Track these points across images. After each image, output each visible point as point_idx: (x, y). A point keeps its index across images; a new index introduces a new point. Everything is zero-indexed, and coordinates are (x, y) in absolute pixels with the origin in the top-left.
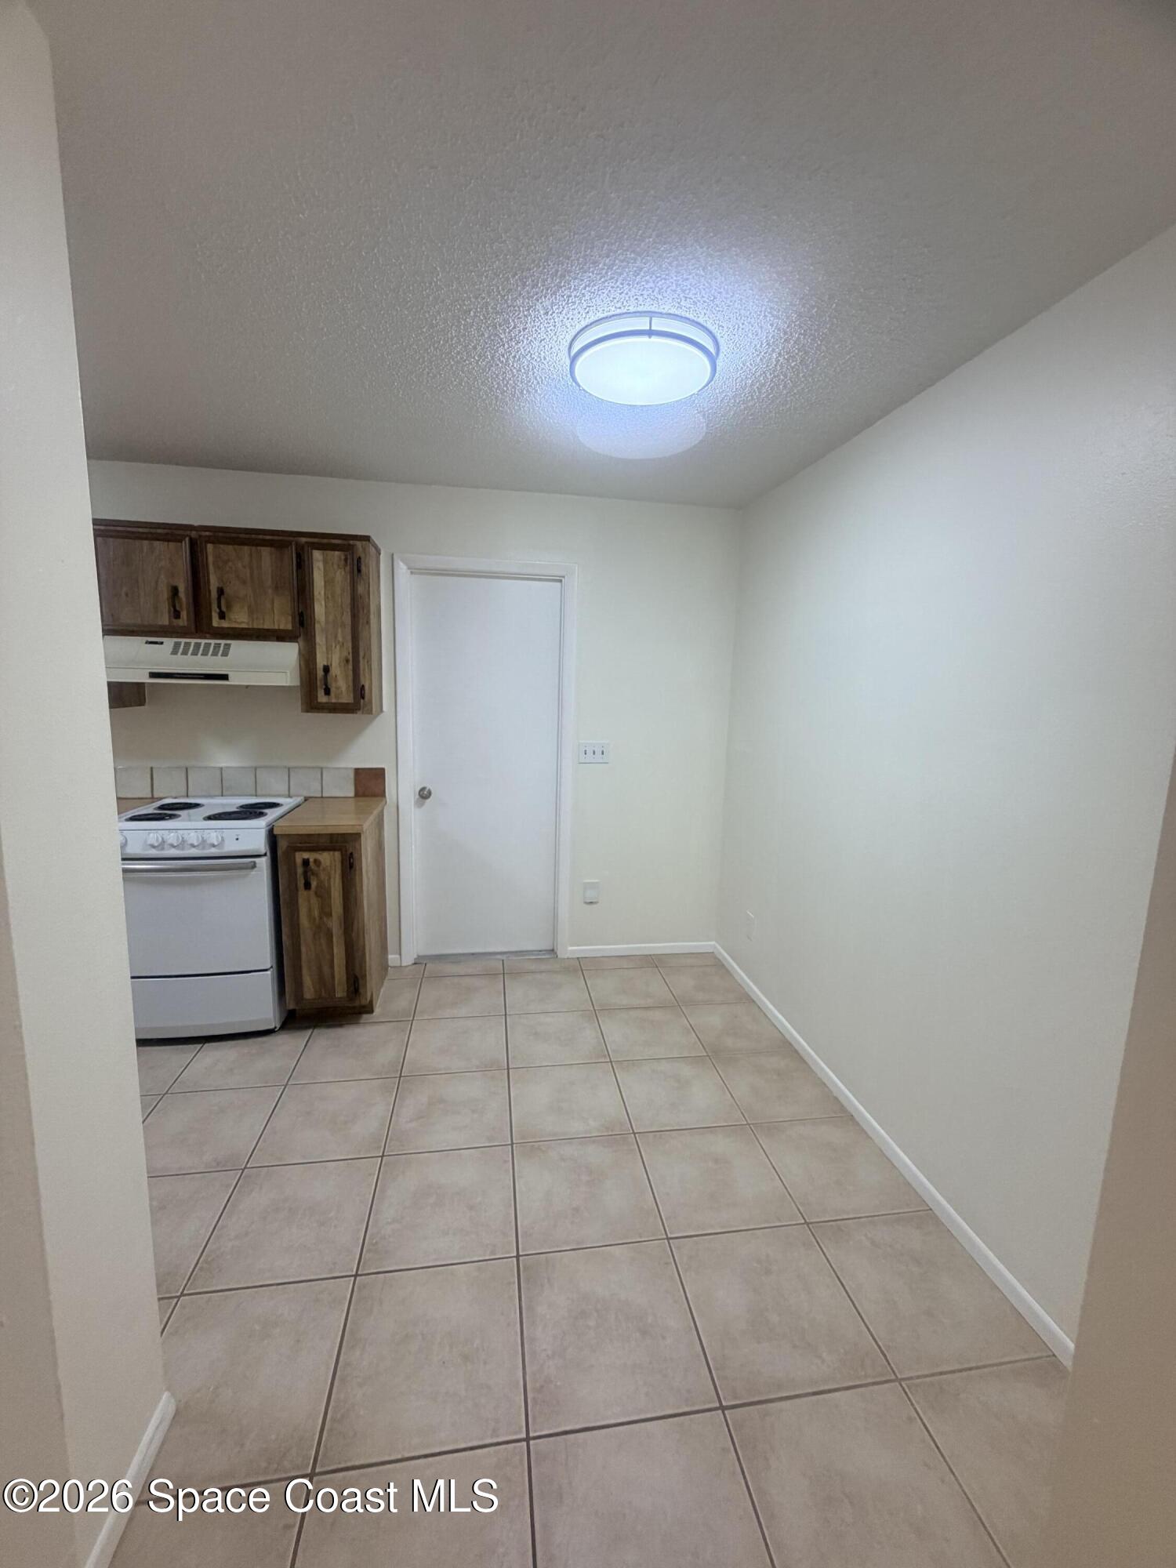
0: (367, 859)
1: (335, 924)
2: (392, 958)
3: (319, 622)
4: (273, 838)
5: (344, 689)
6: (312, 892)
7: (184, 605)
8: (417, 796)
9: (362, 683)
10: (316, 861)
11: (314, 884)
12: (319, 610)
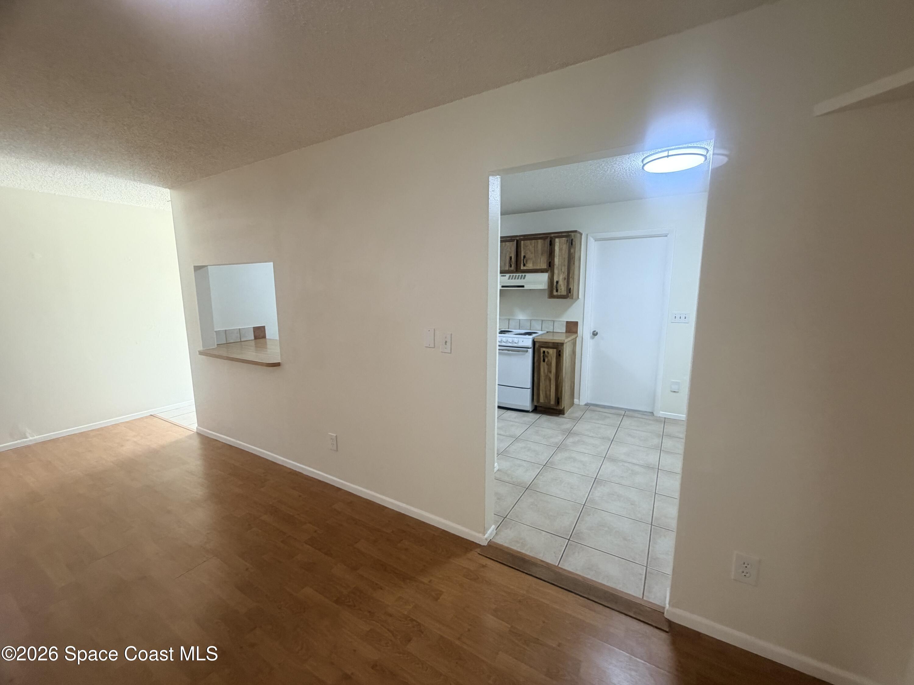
0: (566, 354)
1: (553, 376)
2: (576, 401)
3: (556, 265)
4: (534, 343)
5: (563, 290)
6: (545, 363)
7: (513, 263)
8: (591, 334)
9: (570, 287)
10: (548, 353)
11: (546, 360)
12: (557, 260)
